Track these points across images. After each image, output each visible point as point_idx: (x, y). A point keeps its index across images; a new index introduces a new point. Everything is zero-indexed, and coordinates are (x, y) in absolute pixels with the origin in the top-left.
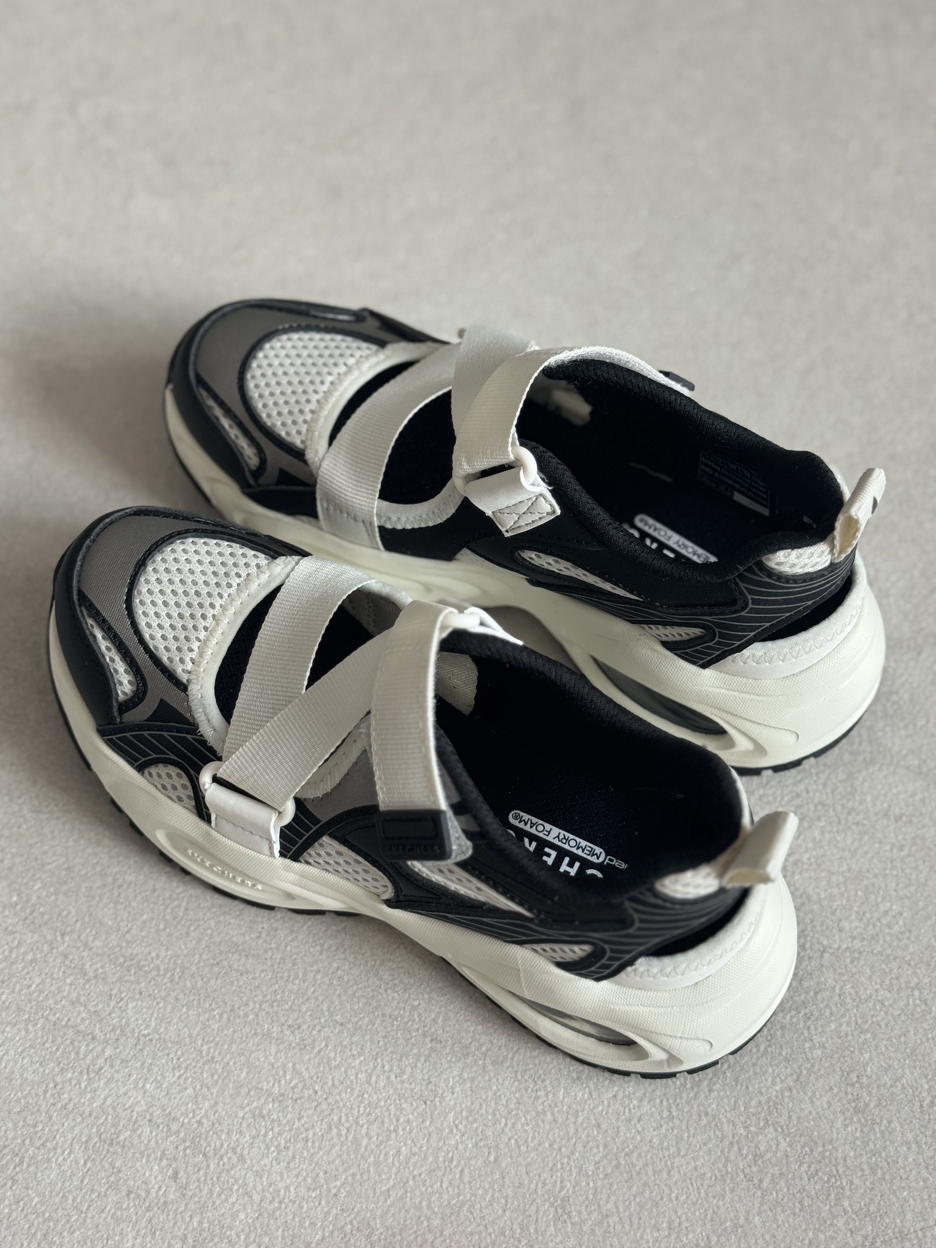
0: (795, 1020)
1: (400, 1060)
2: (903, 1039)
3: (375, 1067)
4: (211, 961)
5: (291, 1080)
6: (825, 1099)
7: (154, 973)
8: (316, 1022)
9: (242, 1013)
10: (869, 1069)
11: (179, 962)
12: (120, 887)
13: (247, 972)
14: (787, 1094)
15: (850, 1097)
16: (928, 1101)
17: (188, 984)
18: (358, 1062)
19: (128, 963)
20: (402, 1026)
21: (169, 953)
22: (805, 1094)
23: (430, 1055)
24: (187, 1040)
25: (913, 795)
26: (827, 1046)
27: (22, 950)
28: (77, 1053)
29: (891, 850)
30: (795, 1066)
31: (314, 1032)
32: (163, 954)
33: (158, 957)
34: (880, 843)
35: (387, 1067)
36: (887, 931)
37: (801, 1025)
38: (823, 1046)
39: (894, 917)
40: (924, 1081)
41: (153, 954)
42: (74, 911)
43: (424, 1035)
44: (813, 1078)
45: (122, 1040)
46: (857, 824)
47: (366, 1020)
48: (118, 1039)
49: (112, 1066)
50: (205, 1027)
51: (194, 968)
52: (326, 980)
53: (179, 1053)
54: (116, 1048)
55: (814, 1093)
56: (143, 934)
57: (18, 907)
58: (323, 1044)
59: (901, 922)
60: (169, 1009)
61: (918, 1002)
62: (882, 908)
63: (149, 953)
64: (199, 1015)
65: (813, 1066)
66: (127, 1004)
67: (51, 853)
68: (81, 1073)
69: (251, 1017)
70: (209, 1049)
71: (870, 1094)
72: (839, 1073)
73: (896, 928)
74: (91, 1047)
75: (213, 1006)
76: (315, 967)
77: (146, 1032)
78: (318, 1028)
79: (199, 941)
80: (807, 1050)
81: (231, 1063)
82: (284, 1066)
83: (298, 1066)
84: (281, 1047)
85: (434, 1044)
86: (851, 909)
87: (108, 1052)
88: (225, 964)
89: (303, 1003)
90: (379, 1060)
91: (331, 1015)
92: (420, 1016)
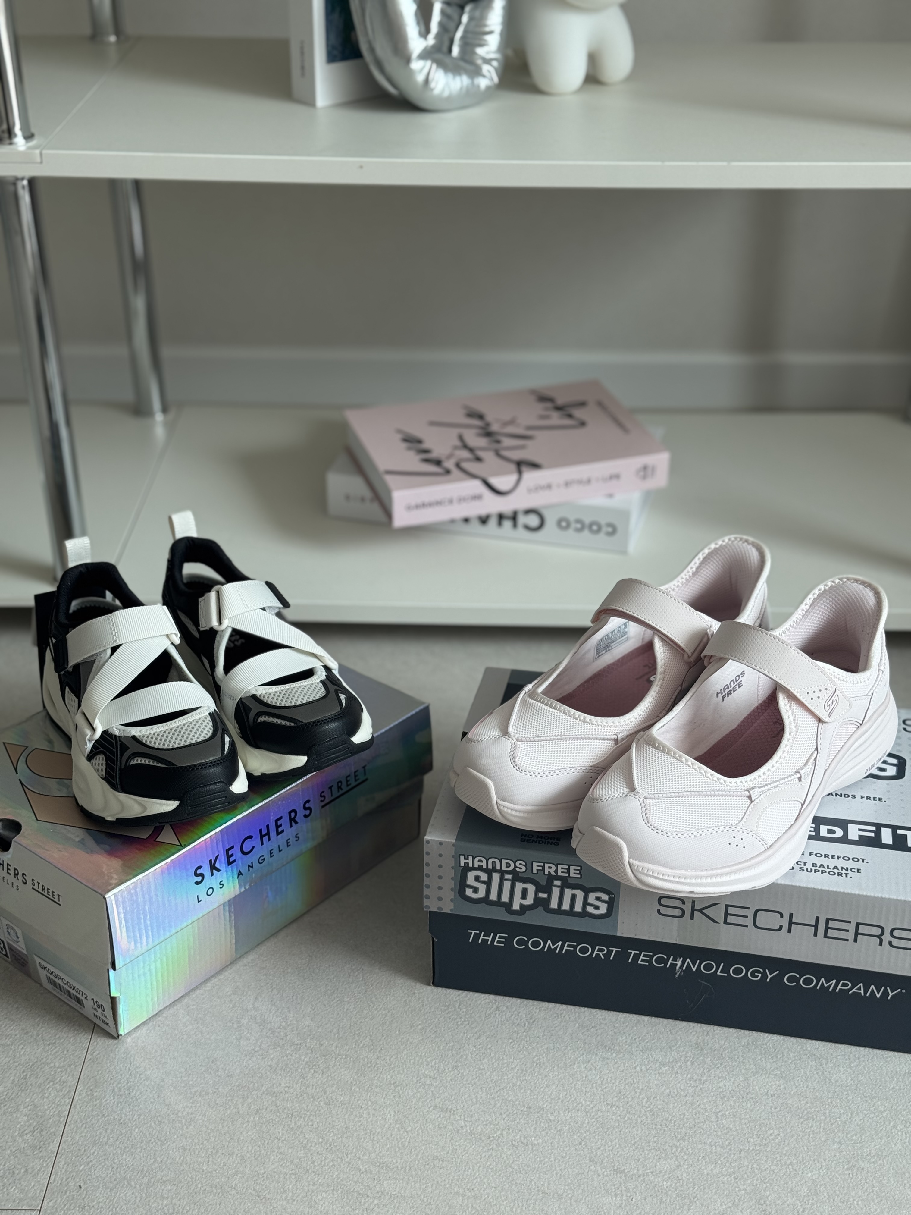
0: (729, 1179)
1: (527, 1201)
2: (786, 1185)
3: (514, 1205)
4: (424, 1163)
5: (471, 1211)
6: (748, 1211)
7: (395, 1169)
8: (482, 1187)
9: (443, 1184)
10: (770, 1199)
11: (408, 1164)
12: (374, 1134)
13: (443, 1167)
14: (729, 1210)
15: (761, 1210)
16: (801, 1210)
17: (414, 1173)
18: (505, 1203)
19: (381, 1165)
20: (526, 1188)
21: (402, 1161)
22: (738, 1209)
23: (542, 1199)
24: (416, 1196)
25: (780, 1086)
26: (747, 1189)
27: (327, 1161)
28: (360, 1202)
29: (771, 1108)
30: (732, 1198)
31: (481, 1191)
32: (399, 1161)
33: (397, 1162)
34: (765, 1106)
35: (520, 1204)
36: (773, 1142)
37: (733, 1181)
38: (745, 1190)
39: (776, 1136)
40: (798, 1202)
41: (394, 1161)
42: (351, 1145)
43: (538, 1191)
44: (741, 1203)
45: (383, 1197)
46: (752, 1098)
47: (507, 1186)
48: (380, 1197)
49: (378, 1207)
50: (424, 1190)
51: (416, 1166)
52: (485, 1170)
53: (413, 1201)
54: (380, 1200)
55: (743, 1209)
56: (388, 1153)
57: (323, 1144)
58: (486, 1196)
59: (779, 1138)
60: (405, 1184)
61: (791, 1170)
62: (769, 1133)
63: (392, 1161)
64: (420, 1185)
65: (741, 1197)
66: (383, 1182)
67: (337, 1121)
68: (363, 1210)
69: (447, 1186)
70: (428, 1199)
71: (771, 1208)
72: (754, 1200)
73: (777, 1141)
74: (367, 1200)
75: (428, 1182)
76: (478, 1165)
77: (394, 1193)
78: (483, 1189)
79: (417, 1155)
80: (737, 1192)
81: (440, 1205)
82: (467, 1205)
83: (474, 1205)
84: (465, 1197)
85: (544, 1194)
86: (753, 1133)
87: (376, 1202)
88: (432, 1164)
89: (473, 1180)
90: (516, 1202)
91: (489, 1184)
92: (535, 1183)
